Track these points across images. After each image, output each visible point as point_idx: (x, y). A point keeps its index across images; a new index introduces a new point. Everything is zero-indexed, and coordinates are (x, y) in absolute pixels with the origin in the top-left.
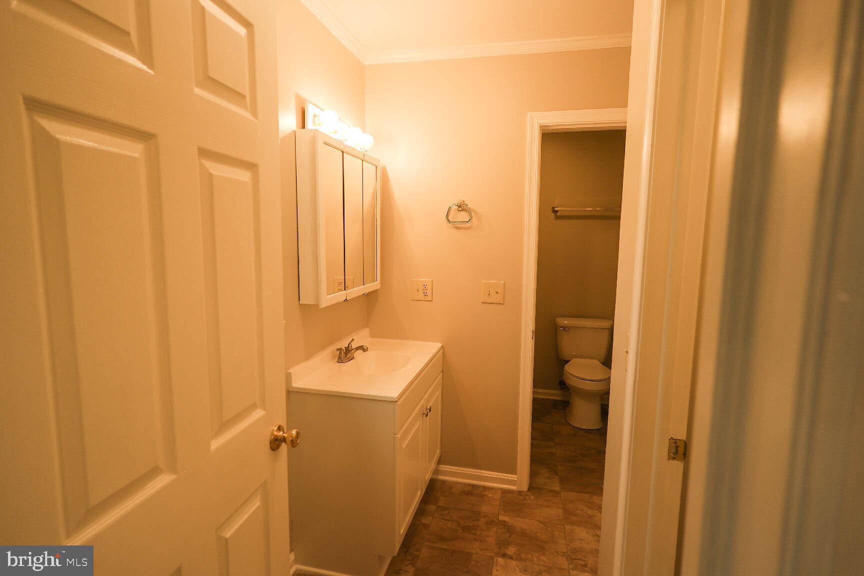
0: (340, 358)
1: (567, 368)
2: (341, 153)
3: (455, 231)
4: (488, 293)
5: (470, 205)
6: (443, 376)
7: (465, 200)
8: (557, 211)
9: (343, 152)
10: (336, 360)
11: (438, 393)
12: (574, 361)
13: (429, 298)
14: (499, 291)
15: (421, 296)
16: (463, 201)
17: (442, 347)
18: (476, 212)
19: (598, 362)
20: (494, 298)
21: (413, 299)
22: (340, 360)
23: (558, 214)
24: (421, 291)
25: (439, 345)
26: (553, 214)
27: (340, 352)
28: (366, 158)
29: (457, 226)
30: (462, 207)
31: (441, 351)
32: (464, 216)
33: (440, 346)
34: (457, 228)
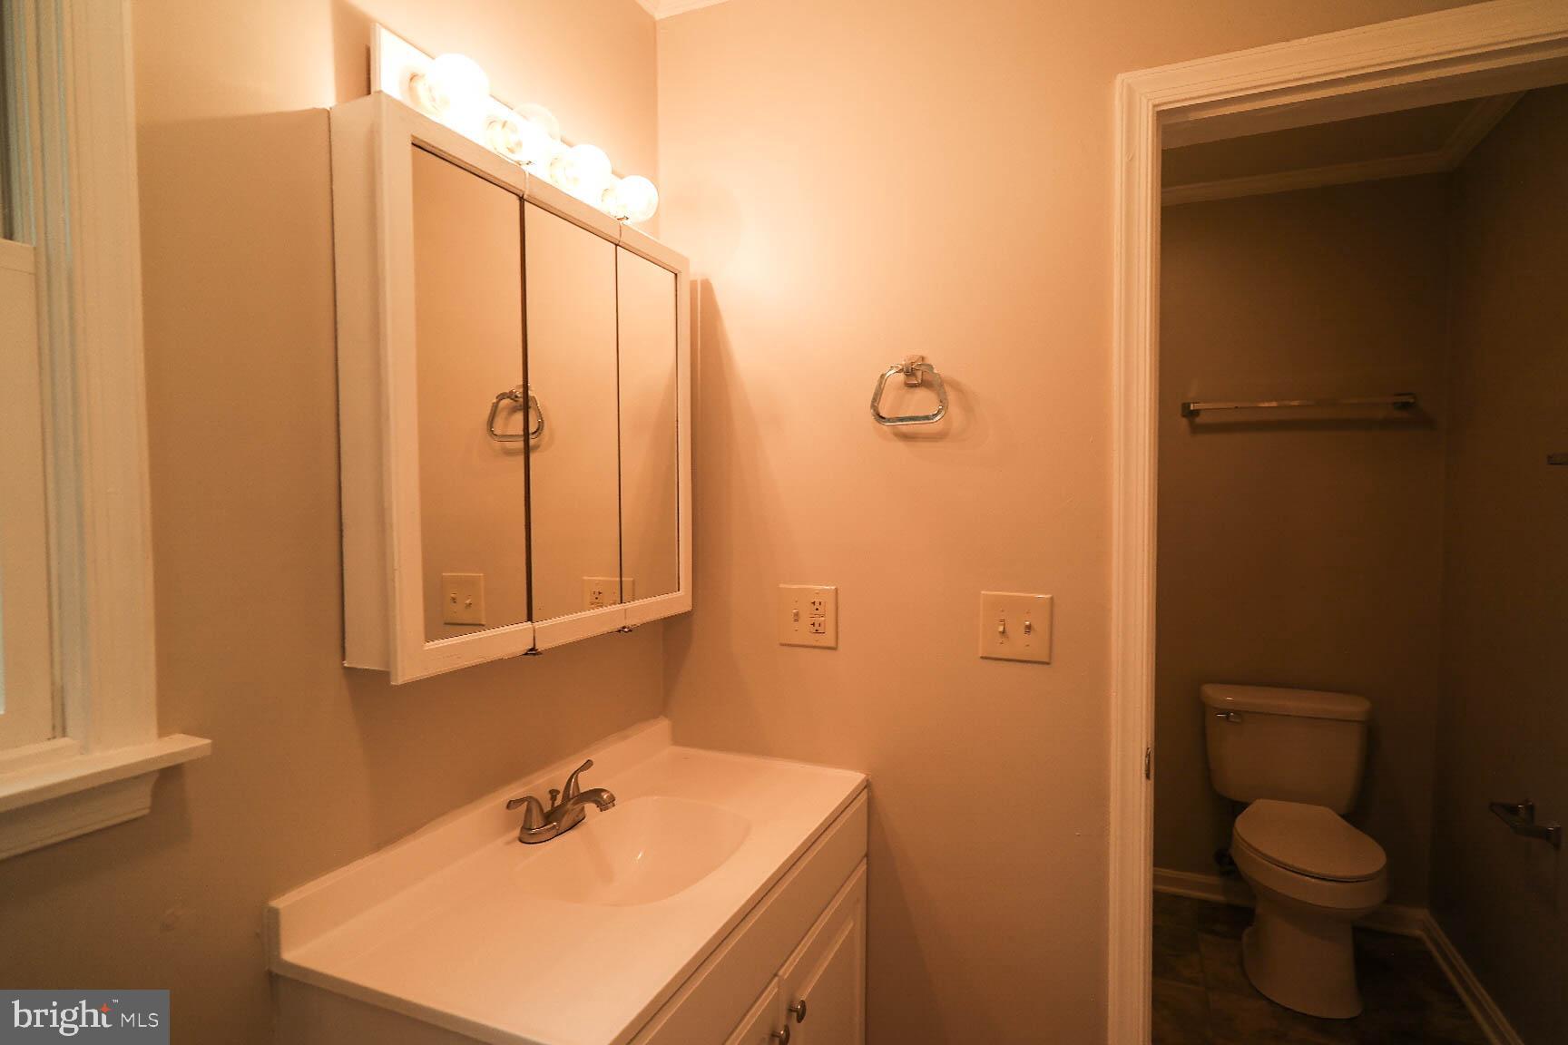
0: (526, 828)
1: (1242, 825)
2: (518, 202)
3: (901, 446)
4: (1001, 629)
5: (941, 367)
6: (868, 871)
7: (924, 355)
8: (1196, 413)
9: (522, 199)
10: (517, 832)
11: (853, 927)
12: (1260, 806)
13: (828, 639)
14: (1035, 626)
15: (803, 633)
16: (923, 358)
17: (867, 785)
18: (956, 387)
19: (1333, 813)
20: (1019, 645)
21: (784, 642)
22: (527, 836)
23: (1198, 420)
24: (806, 620)
25: (857, 778)
26: (1184, 421)
27: (529, 810)
28: (625, 239)
29: (903, 429)
30: (916, 376)
31: (864, 796)
32: (922, 401)
33: (859, 781)
34: (906, 437)
